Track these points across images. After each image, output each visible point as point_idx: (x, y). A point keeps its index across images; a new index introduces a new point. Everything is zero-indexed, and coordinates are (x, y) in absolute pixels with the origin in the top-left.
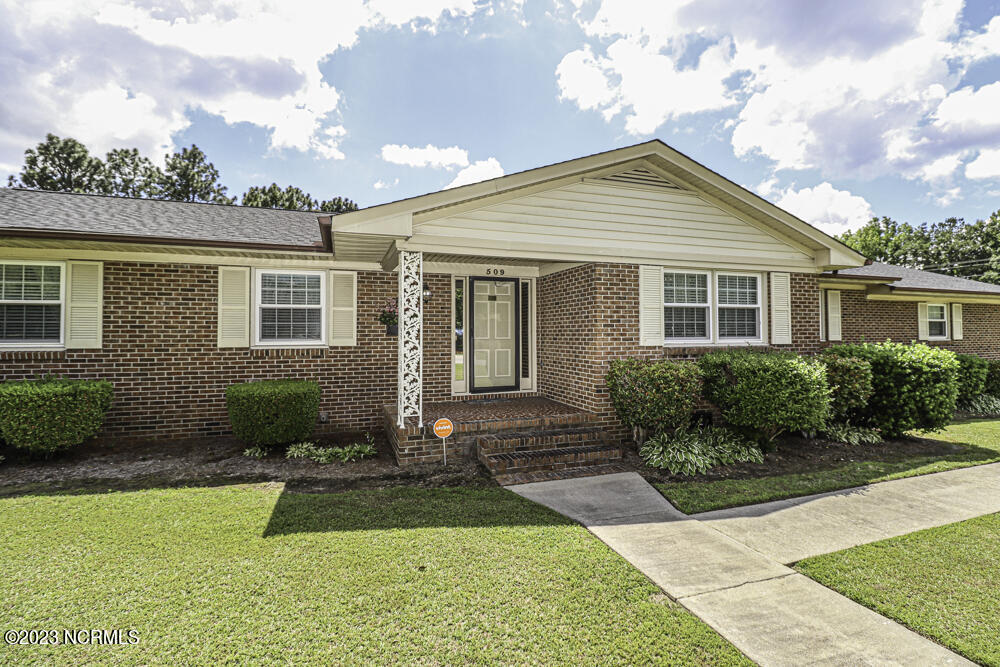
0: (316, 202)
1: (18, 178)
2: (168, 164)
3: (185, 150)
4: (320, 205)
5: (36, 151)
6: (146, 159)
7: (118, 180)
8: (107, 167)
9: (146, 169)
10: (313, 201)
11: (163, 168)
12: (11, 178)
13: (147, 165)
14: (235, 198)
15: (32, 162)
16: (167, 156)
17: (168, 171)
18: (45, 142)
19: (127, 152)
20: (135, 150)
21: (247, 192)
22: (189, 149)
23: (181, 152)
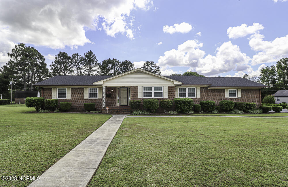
0: (120, 62)
1: (54, 62)
2: (85, 55)
3: (89, 52)
4: (121, 63)
5: (57, 56)
6: (80, 55)
7: (74, 61)
8: (72, 58)
9: (80, 57)
10: (119, 62)
11: (84, 56)
12: (52, 62)
13: (80, 56)
14: (100, 63)
15: (56, 58)
16: (85, 53)
17: (85, 57)
18: (59, 53)
19: (76, 54)
20: (78, 53)
21: (103, 61)
22: (90, 51)
23: (88, 52)
